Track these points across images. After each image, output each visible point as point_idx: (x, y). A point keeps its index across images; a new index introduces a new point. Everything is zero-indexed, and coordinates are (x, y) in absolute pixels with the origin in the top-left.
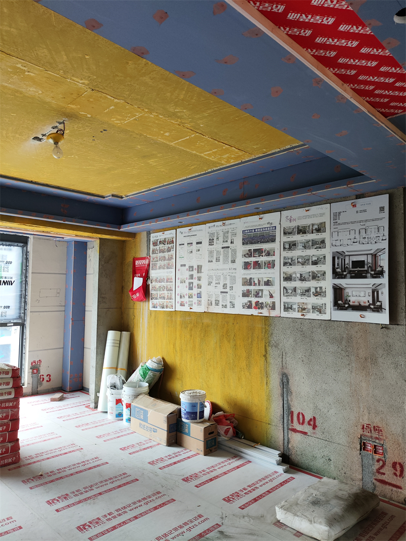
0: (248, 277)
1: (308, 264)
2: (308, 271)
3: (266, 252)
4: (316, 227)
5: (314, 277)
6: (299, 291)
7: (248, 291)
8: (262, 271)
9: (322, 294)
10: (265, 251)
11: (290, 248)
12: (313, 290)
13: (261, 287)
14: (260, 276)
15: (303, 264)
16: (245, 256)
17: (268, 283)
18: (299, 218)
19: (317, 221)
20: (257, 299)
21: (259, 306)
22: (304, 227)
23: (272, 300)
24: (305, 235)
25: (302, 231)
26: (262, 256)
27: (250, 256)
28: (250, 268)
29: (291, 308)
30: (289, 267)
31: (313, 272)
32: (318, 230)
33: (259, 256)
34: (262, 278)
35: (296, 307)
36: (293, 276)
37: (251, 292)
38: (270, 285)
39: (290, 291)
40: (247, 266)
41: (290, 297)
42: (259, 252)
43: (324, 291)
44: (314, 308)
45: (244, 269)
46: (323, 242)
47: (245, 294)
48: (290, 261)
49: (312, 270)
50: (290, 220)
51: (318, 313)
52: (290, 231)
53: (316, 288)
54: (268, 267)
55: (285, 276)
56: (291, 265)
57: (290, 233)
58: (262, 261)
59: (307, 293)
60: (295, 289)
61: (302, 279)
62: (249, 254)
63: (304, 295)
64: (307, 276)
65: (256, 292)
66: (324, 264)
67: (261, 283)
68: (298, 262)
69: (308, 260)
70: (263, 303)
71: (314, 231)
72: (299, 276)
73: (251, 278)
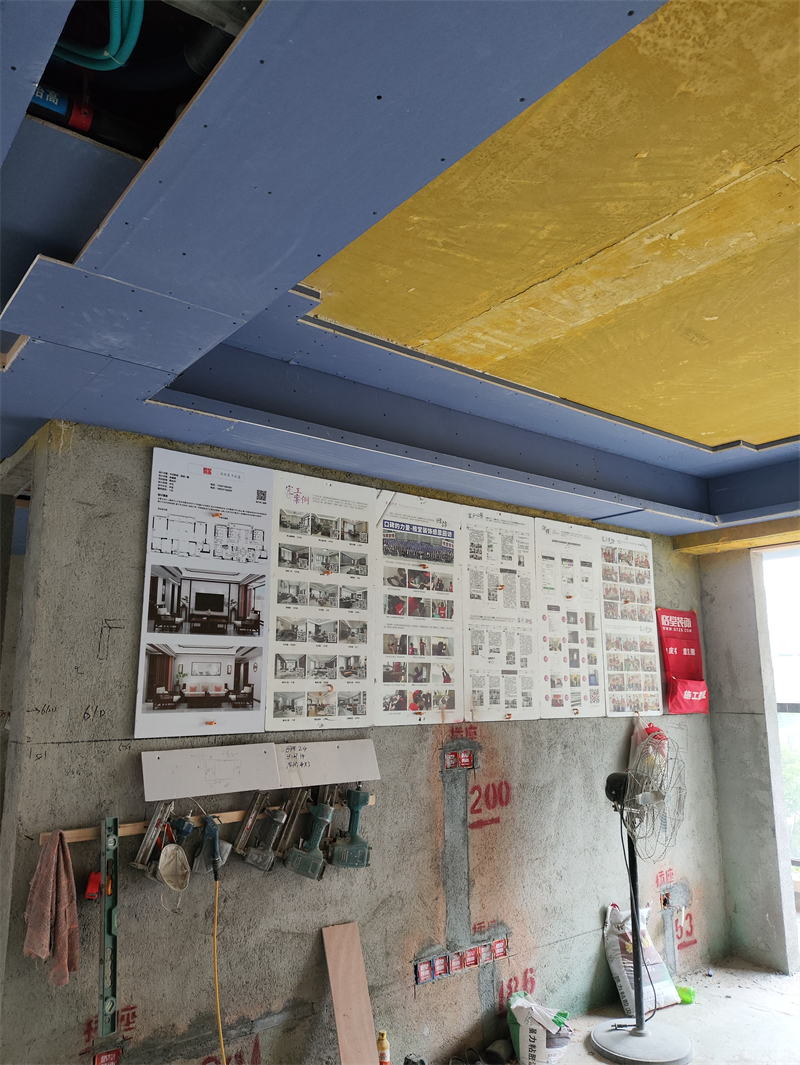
0: (398, 634)
1: (333, 604)
2: (334, 619)
3: (436, 581)
4: (349, 527)
5: (345, 634)
6: (311, 666)
7: (398, 666)
8: (428, 621)
9: (359, 671)
10: (433, 578)
11: (294, 562)
12: (341, 663)
13: (427, 659)
14: (424, 633)
15: (322, 604)
16: (389, 580)
17: (440, 650)
18: (317, 499)
19: (354, 516)
20: (418, 687)
21: (421, 702)
22: (327, 522)
23: (448, 687)
24: (327, 539)
25: (321, 528)
26: (428, 589)
27: (402, 584)
28: (403, 613)
29: (292, 708)
30: (292, 606)
31: (342, 624)
32: (355, 536)
33: (422, 587)
34: (429, 638)
35: (302, 703)
36: (301, 628)
37: (405, 669)
38: (444, 654)
39: (290, 666)
40: (394, 606)
41: (290, 680)
42: (422, 578)
43: (362, 664)
44: (342, 703)
45: (389, 613)
46: (362, 562)
47: (391, 676)
48: (293, 592)
49: (341, 619)
50: (297, 497)
51: (349, 714)
52: (296, 522)
53: (348, 659)
54: (440, 614)
55: (281, 628)
56: (294, 601)
57: (295, 527)
58: (428, 600)
59: (329, 670)
60: (302, 661)
61: (320, 637)
62: (400, 579)
63: (323, 673)
64: (329, 631)
65: (416, 669)
66: (365, 608)
67: (427, 648)
68: (312, 597)
69: (333, 595)
70: (429, 695)
71: (346, 536)
72: (313, 631)
73: (404, 637)
